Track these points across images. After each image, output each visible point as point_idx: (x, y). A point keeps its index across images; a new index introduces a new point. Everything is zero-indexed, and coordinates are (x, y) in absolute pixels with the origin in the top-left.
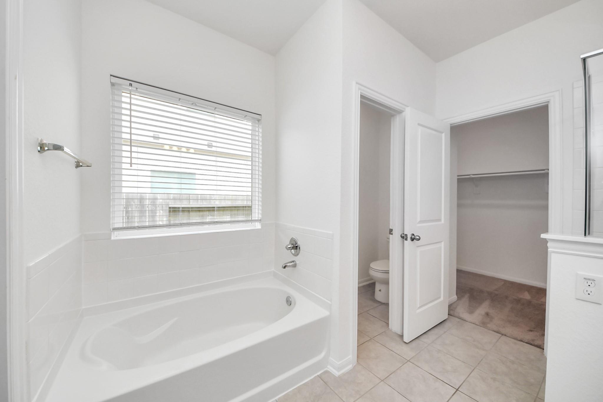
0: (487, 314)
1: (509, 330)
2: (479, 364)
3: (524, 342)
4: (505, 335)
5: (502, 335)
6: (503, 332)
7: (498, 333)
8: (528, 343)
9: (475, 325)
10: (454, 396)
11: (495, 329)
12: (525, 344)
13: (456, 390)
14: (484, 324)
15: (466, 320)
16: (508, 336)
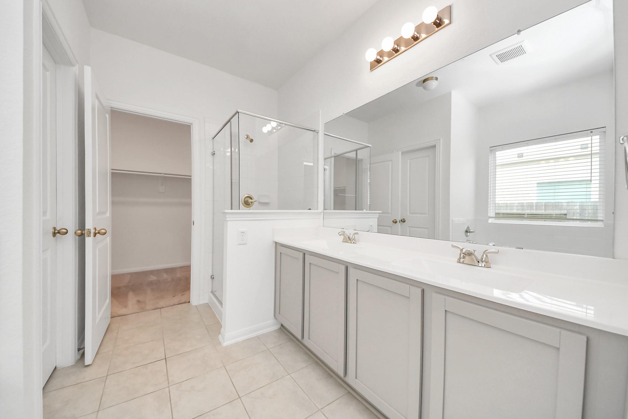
0: (139, 301)
1: (162, 303)
2: (163, 334)
3: (176, 305)
4: (163, 308)
5: (160, 308)
6: (160, 306)
7: (157, 309)
8: (179, 304)
9: (136, 313)
10: (167, 363)
11: (153, 308)
12: (177, 306)
13: (165, 360)
14: (143, 310)
15: (127, 314)
16: (165, 307)
